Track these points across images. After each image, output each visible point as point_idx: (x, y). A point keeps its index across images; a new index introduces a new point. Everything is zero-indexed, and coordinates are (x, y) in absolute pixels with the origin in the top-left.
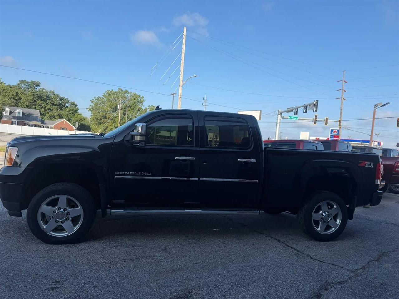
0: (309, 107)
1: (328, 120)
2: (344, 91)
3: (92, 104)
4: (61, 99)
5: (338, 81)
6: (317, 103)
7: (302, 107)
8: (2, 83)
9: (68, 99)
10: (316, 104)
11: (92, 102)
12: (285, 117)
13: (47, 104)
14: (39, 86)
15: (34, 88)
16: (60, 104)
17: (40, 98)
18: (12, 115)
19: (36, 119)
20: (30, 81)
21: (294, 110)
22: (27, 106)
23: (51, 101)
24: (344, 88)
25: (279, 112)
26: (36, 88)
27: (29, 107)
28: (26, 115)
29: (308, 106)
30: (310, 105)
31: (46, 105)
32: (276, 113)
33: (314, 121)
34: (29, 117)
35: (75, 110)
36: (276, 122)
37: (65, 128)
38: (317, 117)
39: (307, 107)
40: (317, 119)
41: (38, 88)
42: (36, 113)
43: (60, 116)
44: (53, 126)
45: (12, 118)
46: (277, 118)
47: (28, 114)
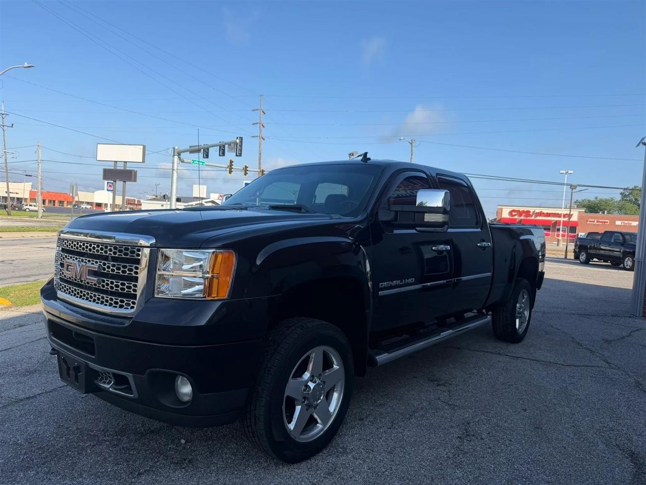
0: (228, 148)
1: (248, 169)
2: (262, 125)
5: (254, 110)
6: (241, 142)
7: (217, 146)
10: (240, 144)
12: (185, 161)
21: (202, 150)
24: (263, 121)
25: (176, 152)
29: (226, 146)
30: (229, 144)
32: (171, 151)
33: (228, 169)
36: (171, 168)
38: (233, 163)
39: (224, 146)
40: (233, 167)
46: (173, 161)
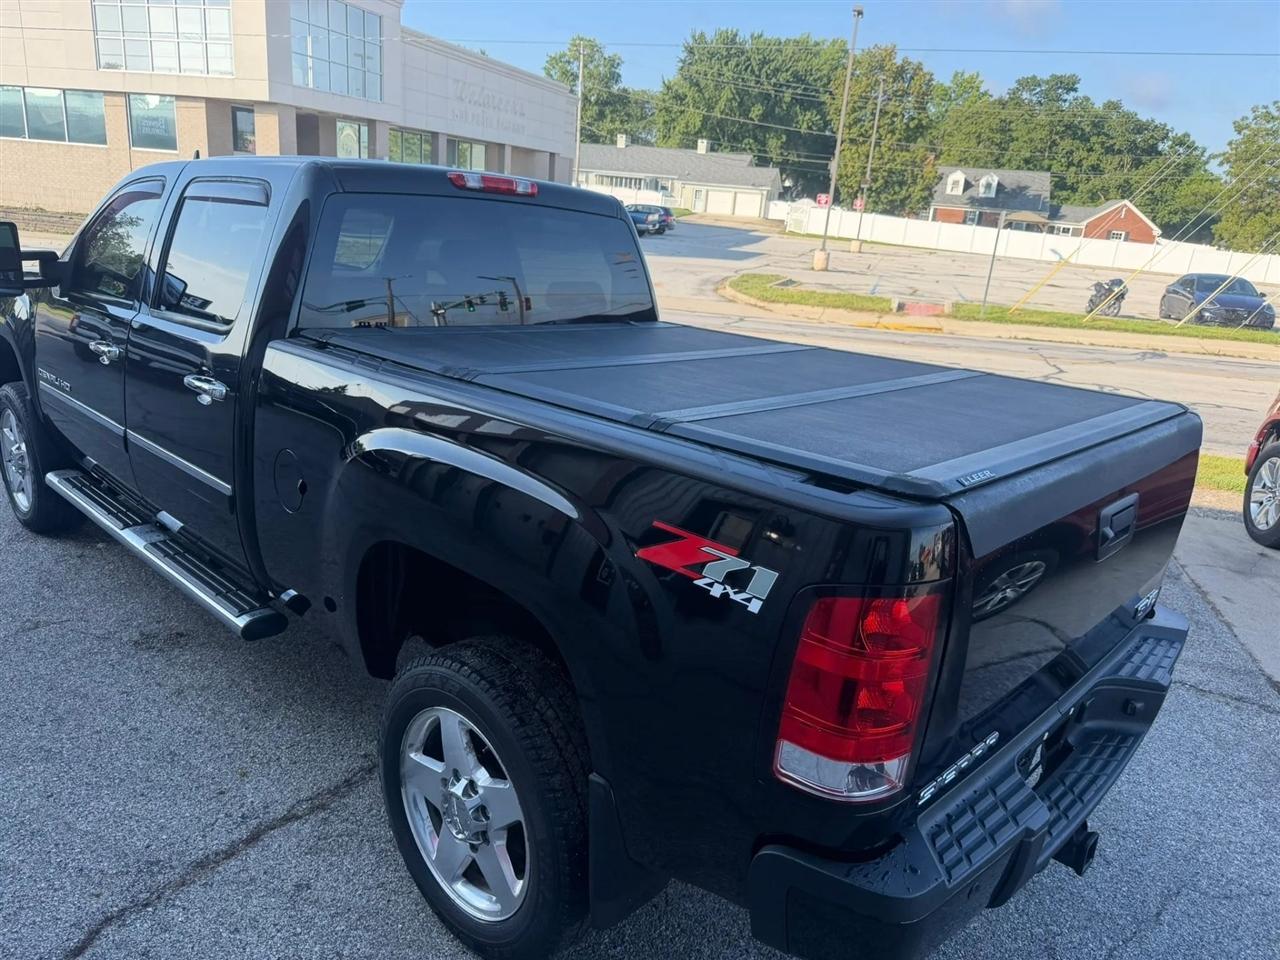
3: (1236, 137)
4: (1140, 128)
8: (985, 94)
9: (1165, 125)
11: (1239, 129)
13: (1090, 150)
14: (1075, 90)
15: (1059, 99)
16: (1133, 148)
17: (1071, 130)
18: (970, 192)
19: (1033, 204)
20: (1046, 77)
22: (1027, 161)
23: (1105, 139)
26: (1065, 97)
27: (1031, 166)
28: (1006, 193)
31: (1085, 154)
34: (1016, 197)
35: (1185, 165)
37: (1124, 234)
41: (1070, 96)
42: (1039, 183)
43: (1125, 190)
44: (1083, 225)
45: (967, 204)
47: (1013, 190)
